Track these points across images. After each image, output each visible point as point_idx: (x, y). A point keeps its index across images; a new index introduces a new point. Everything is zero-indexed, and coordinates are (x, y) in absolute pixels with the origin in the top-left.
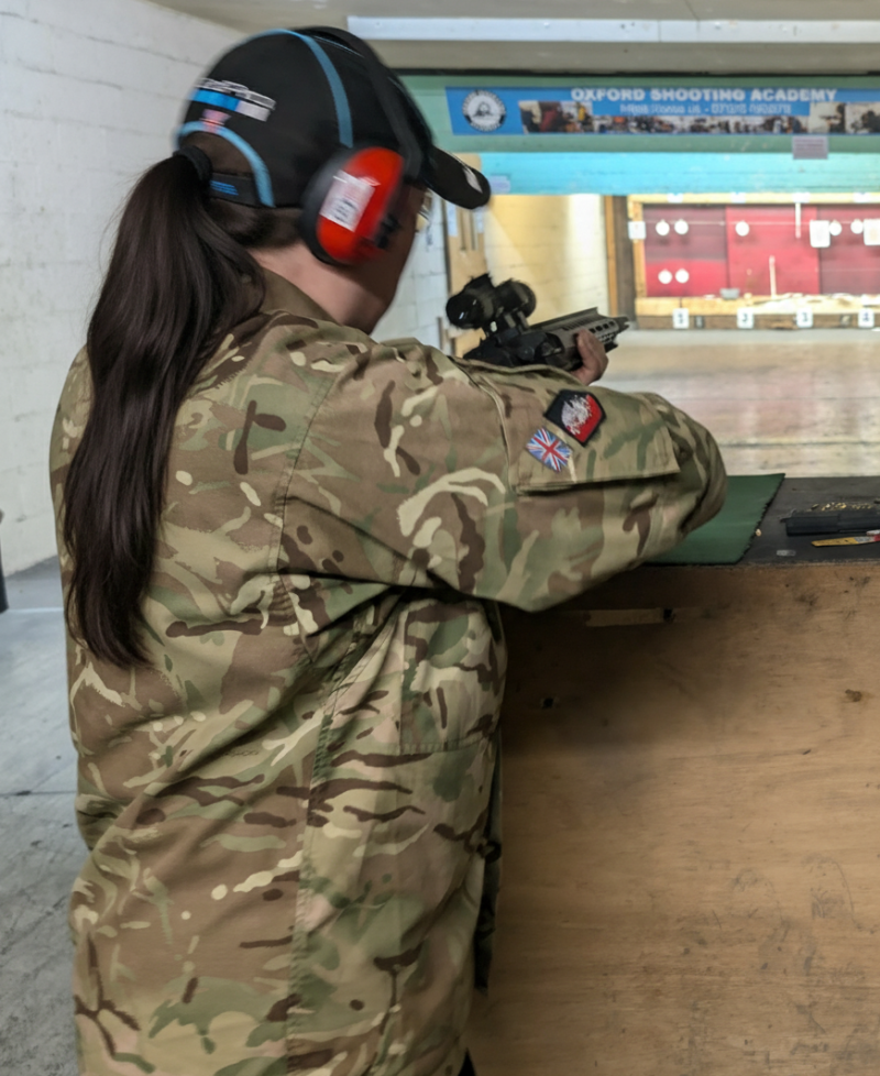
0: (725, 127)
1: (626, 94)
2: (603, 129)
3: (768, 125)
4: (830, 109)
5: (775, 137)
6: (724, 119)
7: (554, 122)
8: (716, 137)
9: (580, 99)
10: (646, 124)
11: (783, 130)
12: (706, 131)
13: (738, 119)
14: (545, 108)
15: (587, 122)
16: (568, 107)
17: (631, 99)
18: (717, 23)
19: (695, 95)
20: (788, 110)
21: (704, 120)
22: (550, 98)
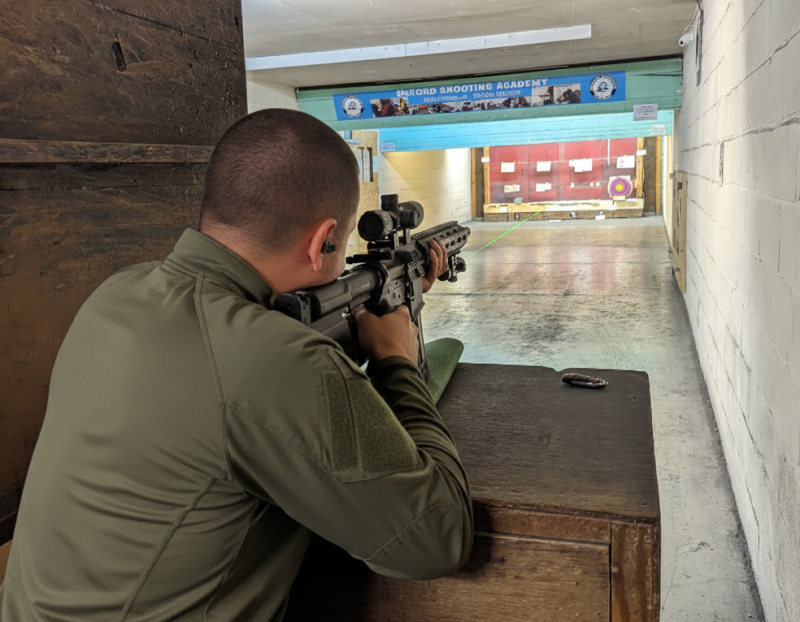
0: (482, 107)
1: (425, 91)
2: (414, 113)
3: (507, 104)
4: (544, 90)
5: (510, 111)
6: (481, 102)
7: (389, 110)
8: (478, 112)
9: (401, 96)
10: (439, 108)
11: (516, 106)
12: (471, 109)
13: (488, 101)
14: (384, 102)
15: (406, 111)
16: (395, 101)
17: (428, 93)
18: (439, 42)
19: (464, 89)
20: (518, 92)
21: (469, 103)
22: (385, 97)
